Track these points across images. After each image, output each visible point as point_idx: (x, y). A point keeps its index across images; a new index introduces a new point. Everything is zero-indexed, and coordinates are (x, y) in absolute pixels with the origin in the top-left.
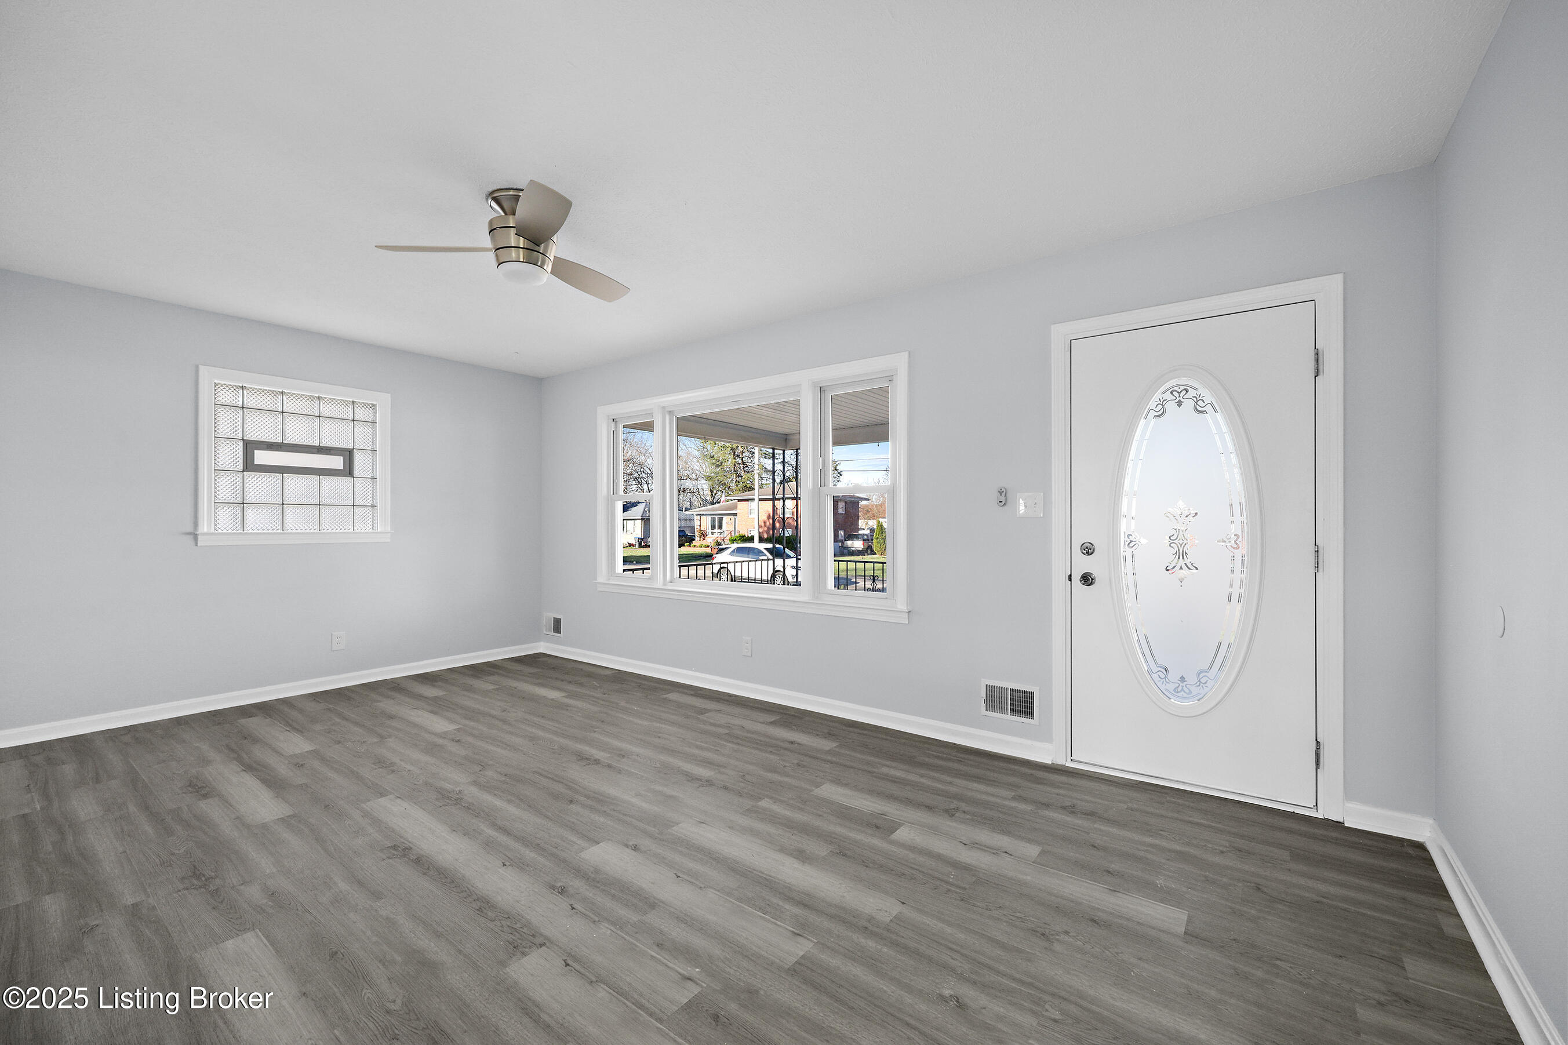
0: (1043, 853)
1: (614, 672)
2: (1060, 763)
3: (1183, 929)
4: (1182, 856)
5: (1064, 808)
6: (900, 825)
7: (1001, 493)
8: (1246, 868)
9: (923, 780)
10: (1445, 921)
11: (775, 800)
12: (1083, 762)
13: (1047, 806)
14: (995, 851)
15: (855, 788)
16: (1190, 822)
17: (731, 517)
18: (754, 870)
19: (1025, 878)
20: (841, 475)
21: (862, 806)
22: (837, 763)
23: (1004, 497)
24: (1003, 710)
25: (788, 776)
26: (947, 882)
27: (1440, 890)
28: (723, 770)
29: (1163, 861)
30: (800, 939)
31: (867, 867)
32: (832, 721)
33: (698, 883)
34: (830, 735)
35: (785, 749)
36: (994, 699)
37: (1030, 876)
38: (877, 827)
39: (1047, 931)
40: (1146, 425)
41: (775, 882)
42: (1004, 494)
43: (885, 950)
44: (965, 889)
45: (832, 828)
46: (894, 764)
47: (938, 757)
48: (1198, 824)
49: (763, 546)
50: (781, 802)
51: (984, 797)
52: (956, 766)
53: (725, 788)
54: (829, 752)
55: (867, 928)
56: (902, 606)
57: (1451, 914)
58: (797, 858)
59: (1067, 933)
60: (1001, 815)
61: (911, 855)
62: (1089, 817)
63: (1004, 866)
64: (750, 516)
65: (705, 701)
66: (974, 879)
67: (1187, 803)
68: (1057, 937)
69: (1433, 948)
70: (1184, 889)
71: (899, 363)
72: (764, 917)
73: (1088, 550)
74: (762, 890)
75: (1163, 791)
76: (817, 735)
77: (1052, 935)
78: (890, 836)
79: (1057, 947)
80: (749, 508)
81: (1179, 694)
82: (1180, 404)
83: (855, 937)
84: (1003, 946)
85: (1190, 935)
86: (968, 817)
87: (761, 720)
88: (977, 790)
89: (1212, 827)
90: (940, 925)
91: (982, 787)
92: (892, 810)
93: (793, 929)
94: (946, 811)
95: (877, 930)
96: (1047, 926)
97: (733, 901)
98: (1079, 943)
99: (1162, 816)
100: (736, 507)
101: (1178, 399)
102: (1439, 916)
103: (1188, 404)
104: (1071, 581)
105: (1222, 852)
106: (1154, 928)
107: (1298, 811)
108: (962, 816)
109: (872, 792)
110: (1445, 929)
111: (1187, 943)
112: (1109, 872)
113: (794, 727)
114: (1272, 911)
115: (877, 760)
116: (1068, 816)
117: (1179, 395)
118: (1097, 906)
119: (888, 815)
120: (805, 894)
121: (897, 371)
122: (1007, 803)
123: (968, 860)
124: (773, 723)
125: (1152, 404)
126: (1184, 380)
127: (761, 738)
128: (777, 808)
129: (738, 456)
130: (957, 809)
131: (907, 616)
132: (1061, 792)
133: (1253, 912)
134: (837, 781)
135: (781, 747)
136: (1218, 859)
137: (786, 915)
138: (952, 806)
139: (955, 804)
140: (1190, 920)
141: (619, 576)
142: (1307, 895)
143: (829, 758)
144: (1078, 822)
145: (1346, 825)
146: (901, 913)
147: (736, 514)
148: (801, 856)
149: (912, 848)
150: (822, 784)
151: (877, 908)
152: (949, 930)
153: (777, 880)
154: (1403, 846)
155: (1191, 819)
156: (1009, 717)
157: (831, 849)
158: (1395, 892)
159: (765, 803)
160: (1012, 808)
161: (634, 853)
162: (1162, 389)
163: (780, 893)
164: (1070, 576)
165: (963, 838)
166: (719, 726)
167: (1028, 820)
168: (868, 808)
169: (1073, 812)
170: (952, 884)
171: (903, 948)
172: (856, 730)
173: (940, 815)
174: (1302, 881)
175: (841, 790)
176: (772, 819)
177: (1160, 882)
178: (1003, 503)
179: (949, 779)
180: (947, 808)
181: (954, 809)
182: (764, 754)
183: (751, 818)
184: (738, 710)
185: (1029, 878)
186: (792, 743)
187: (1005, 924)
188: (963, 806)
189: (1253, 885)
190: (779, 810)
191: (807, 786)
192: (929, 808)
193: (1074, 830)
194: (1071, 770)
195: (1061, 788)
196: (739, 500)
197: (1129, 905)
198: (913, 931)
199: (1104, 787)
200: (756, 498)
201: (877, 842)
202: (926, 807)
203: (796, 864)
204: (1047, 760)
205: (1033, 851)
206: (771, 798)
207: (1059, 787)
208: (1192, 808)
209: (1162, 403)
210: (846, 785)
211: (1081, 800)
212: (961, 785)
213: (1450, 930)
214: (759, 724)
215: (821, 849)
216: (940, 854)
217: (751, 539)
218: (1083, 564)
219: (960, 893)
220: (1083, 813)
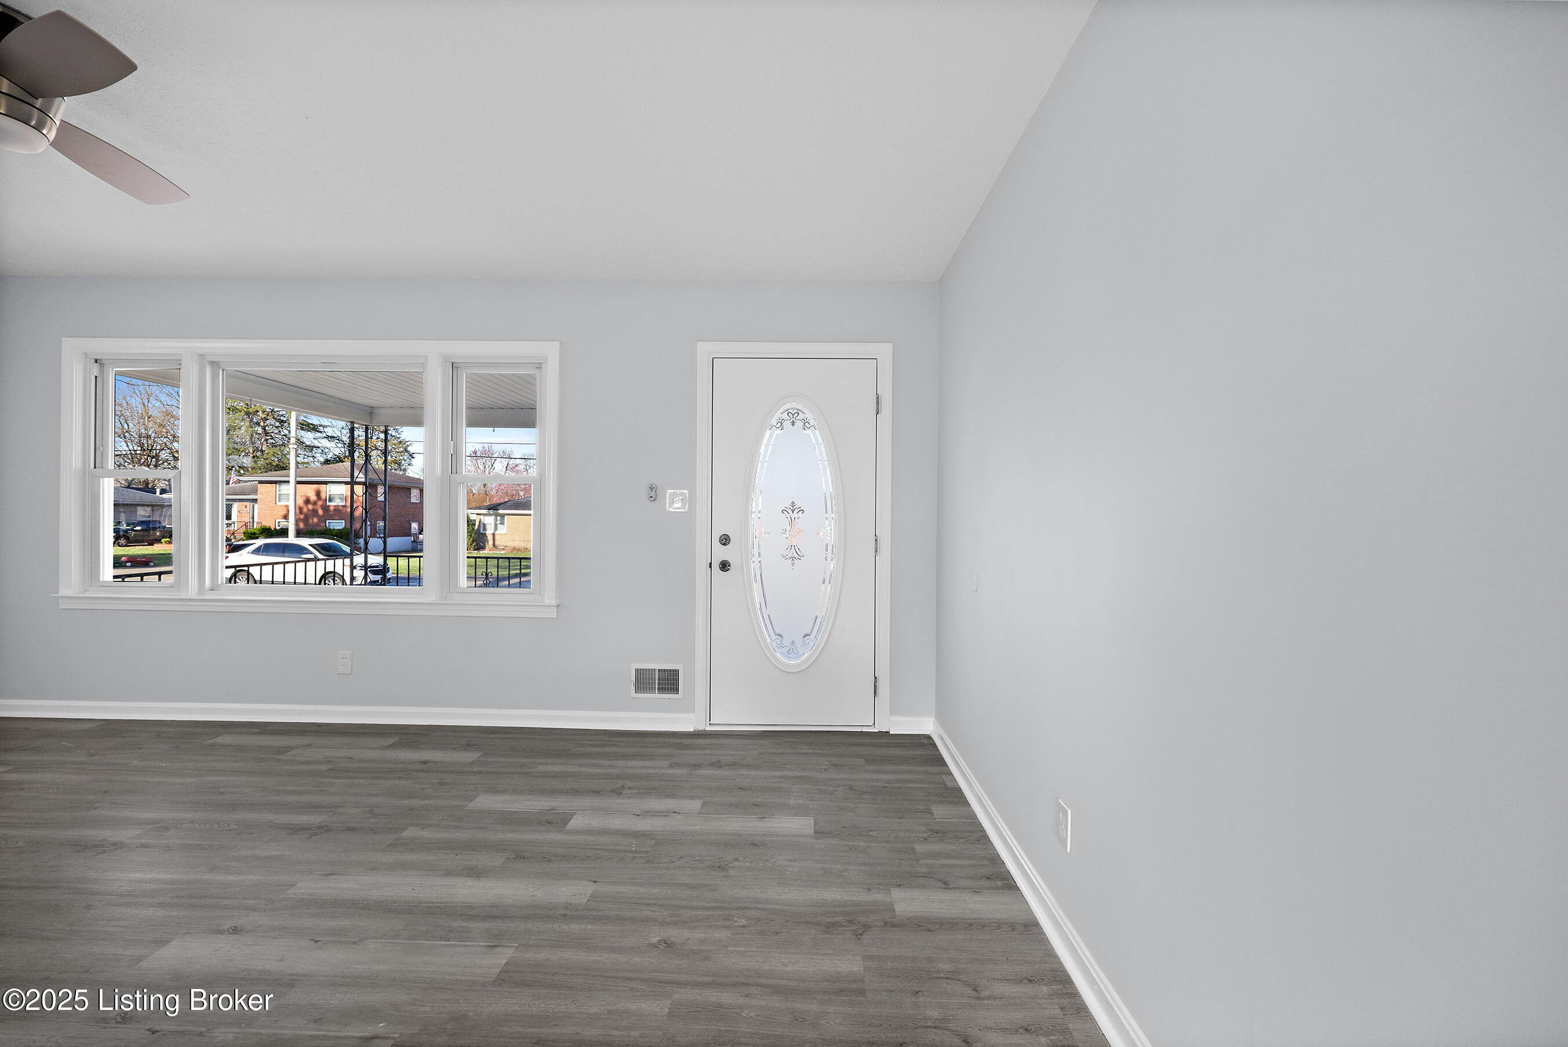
0: (704, 803)
1: (98, 724)
2: (700, 729)
3: (813, 830)
4: (802, 779)
5: (712, 765)
6: (572, 815)
7: (652, 489)
8: (842, 776)
9: (583, 769)
10: (946, 778)
11: (424, 827)
12: (718, 724)
13: (699, 766)
14: (665, 814)
15: (515, 792)
16: (802, 754)
17: (248, 504)
18: (420, 903)
19: (694, 828)
20: (413, 458)
21: (527, 808)
22: (488, 773)
23: (653, 493)
24: (651, 690)
25: (429, 797)
26: (630, 852)
27: (940, 761)
28: (341, 810)
29: (790, 786)
30: (498, 949)
31: (549, 861)
32: (468, 732)
33: (348, 939)
34: (469, 746)
35: (417, 771)
36: (644, 681)
37: (698, 826)
38: (550, 823)
39: (722, 863)
40: (771, 435)
41: (451, 906)
42: (654, 490)
43: (589, 927)
44: (647, 852)
45: (500, 836)
46: (550, 760)
47: (591, 745)
48: (807, 754)
49: (305, 542)
50: (431, 826)
51: (644, 771)
52: (612, 749)
53: (351, 829)
54: (473, 763)
55: (566, 915)
56: (550, 598)
57: (949, 774)
58: (469, 876)
59: (737, 860)
60: (663, 783)
61: (591, 838)
62: (733, 767)
63: (676, 823)
64: (278, 503)
65: (282, 737)
66: (653, 842)
67: (798, 740)
68: (731, 865)
69: (944, 797)
70: (808, 802)
71: (551, 352)
72: (448, 944)
73: (725, 540)
74: (437, 920)
75: (780, 734)
76: (454, 749)
77: (727, 865)
78: (565, 827)
79: (732, 872)
80: (278, 493)
81: (791, 656)
82: (793, 423)
83: (556, 927)
84: (693, 887)
85: (819, 833)
86: (635, 791)
87: (375, 746)
88: (636, 766)
89: (816, 754)
90: (635, 888)
91: (641, 763)
92: (560, 803)
93: (487, 944)
94: (613, 791)
95: (577, 913)
96: (721, 860)
97: (404, 942)
98: (747, 864)
99: (783, 754)
100: (255, 491)
101: (792, 419)
102: (943, 777)
103: (799, 424)
104: (711, 568)
105: (825, 770)
106: (794, 836)
107: (865, 730)
108: (629, 791)
109: (533, 792)
110: (947, 784)
111: (817, 839)
112: (756, 805)
113: (421, 746)
114: (861, 801)
115: (531, 760)
116: (716, 770)
117: (793, 416)
118: (753, 833)
119: (558, 809)
120: (489, 907)
121: (547, 360)
122: (664, 771)
123: (644, 828)
124: (392, 746)
125: (774, 422)
126: (794, 405)
127: (382, 765)
128: (426, 834)
129: (258, 424)
130: (623, 787)
131: (556, 610)
132: (707, 752)
133: (851, 805)
134: (493, 790)
135: (411, 770)
136: (824, 775)
137: (475, 933)
138: (618, 786)
139: (619, 783)
140: (816, 823)
141: (105, 585)
142: (879, 784)
143: (475, 769)
144: (725, 772)
145: (891, 733)
146: (595, 891)
147: (255, 501)
148: (474, 873)
149: (590, 832)
150: (475, 797)
151: (571, 894)
152: (643, 890)
153: (453, 904)
154: (920, 739)
155: (802, 751)
156: (657, 695)
157: (505, 857)
158: (921, 768)
159: (410, 833)
160: (670, 775)
161: (234, 937)
162: (781, 410)
163: (461, 915)
164: (711, 564)
165: (635, 811)
166: (317, 762)
167: (686, 781)
168: (534, 808)
169: (720, 766)
170: (635, 852)
171: (606, 919)
172: (498, 736)
173: (609, 796)
174: (875, 776)
175: (500, 798)
176: (424, 846)
177: (791, 802)
178: (653, 499)
179: (609, 763)
180: (613, 789)
181: (620, 788)
182: (391, 782)
183: (396, 852)
184: (338, 740)
185: (698, 827)
186: (424, 762)
187: (688, 869)
188: (629, 783)
189: (848, 787)
190: (431, 835)
191: (458, 803)
192: (597, 793)
193: (724, 780)
194: (714, 733)
195: (707, 748)
196: (261, 482)
197: (776, 825)
198: (611, 902)
199: (738, 741)
200: (292, 479)
201: (554, 836)
202: (593, 792)
203: (470, 882)
204: (690, 729)
205: (696, 805)
206: (417, 825)
207: (706, 749)
208: (802, 743)
209: (781, 422)
210: (504, 791)
211: (724, 755)
212: (620, 766)
213: (949, 784)
214: (374, 751)
215: (496, 860)
216: (618, 829)
217: (284, 532)
218: (722, 553)
219: (644, 857)
220: (727, 765)
